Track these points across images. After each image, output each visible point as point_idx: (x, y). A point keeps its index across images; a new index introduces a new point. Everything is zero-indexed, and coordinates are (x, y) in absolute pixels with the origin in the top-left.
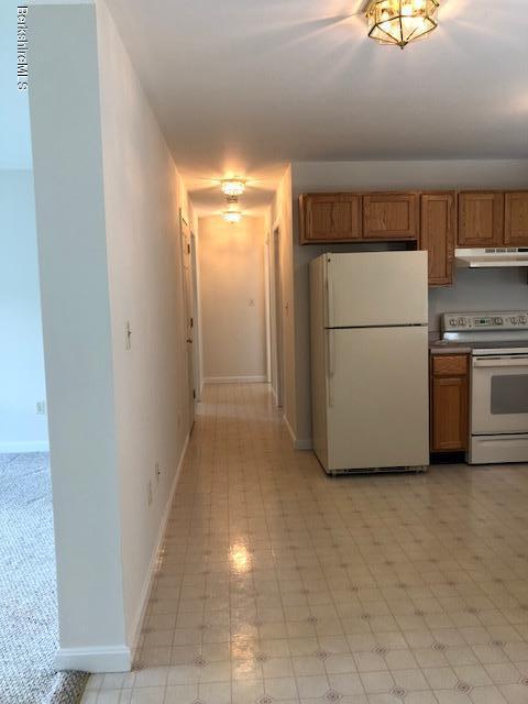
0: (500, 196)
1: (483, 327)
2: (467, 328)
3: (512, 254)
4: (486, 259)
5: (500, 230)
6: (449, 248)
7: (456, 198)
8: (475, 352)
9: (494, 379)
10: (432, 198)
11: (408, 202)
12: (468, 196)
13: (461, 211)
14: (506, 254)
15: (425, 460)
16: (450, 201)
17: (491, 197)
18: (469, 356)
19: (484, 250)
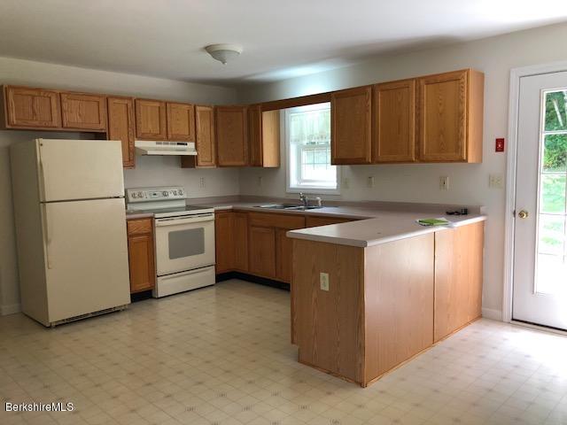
0: (163, 105)
1: (155, 198)
2: (144, 199)
3: (173, 146)
4: (156, 150)
5: (164, 129)
6: (131, 140)
7: (134, 103)
8: (157, 216)
9: (170, 234)
10: (116, 101)
11: (98, 102)
12: (142, 102)
13: (137, 113)
14: (170, 146)
15: (128, 300)
16: (130, 105)
17: (157, 104)
18: (152, 219)
19: (154, 142)
